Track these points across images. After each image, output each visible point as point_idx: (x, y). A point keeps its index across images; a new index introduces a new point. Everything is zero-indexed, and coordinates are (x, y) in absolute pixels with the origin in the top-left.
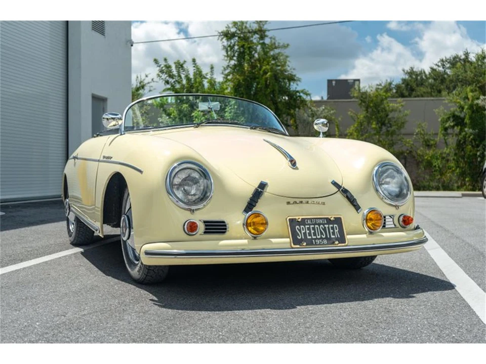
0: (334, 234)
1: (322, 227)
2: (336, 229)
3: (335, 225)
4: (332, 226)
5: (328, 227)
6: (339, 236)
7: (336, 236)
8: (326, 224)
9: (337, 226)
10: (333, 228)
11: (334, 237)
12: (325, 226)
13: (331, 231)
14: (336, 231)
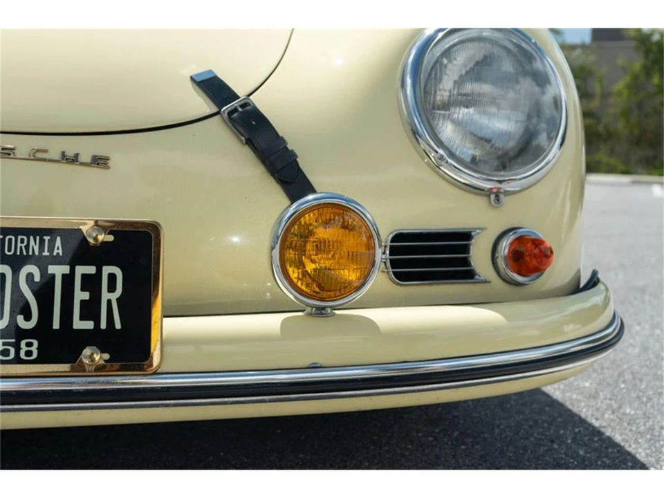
0: (90, 310)
1: (30, 276)
2: (112, 288)
3: (107, 270)
4: (91, 270)
5: (68, 280)
6: (118, 326)
7: (103, 325)
8: (57, 261)
9: (118, 272)
10: (91, 283)
11: (89, 325)
12: (52, 269)
13: (80, 295)
14: (105, 295)
